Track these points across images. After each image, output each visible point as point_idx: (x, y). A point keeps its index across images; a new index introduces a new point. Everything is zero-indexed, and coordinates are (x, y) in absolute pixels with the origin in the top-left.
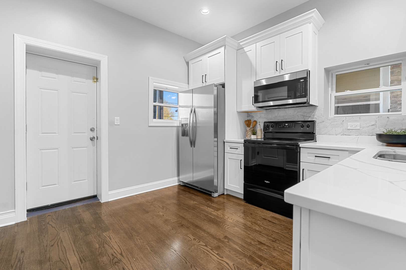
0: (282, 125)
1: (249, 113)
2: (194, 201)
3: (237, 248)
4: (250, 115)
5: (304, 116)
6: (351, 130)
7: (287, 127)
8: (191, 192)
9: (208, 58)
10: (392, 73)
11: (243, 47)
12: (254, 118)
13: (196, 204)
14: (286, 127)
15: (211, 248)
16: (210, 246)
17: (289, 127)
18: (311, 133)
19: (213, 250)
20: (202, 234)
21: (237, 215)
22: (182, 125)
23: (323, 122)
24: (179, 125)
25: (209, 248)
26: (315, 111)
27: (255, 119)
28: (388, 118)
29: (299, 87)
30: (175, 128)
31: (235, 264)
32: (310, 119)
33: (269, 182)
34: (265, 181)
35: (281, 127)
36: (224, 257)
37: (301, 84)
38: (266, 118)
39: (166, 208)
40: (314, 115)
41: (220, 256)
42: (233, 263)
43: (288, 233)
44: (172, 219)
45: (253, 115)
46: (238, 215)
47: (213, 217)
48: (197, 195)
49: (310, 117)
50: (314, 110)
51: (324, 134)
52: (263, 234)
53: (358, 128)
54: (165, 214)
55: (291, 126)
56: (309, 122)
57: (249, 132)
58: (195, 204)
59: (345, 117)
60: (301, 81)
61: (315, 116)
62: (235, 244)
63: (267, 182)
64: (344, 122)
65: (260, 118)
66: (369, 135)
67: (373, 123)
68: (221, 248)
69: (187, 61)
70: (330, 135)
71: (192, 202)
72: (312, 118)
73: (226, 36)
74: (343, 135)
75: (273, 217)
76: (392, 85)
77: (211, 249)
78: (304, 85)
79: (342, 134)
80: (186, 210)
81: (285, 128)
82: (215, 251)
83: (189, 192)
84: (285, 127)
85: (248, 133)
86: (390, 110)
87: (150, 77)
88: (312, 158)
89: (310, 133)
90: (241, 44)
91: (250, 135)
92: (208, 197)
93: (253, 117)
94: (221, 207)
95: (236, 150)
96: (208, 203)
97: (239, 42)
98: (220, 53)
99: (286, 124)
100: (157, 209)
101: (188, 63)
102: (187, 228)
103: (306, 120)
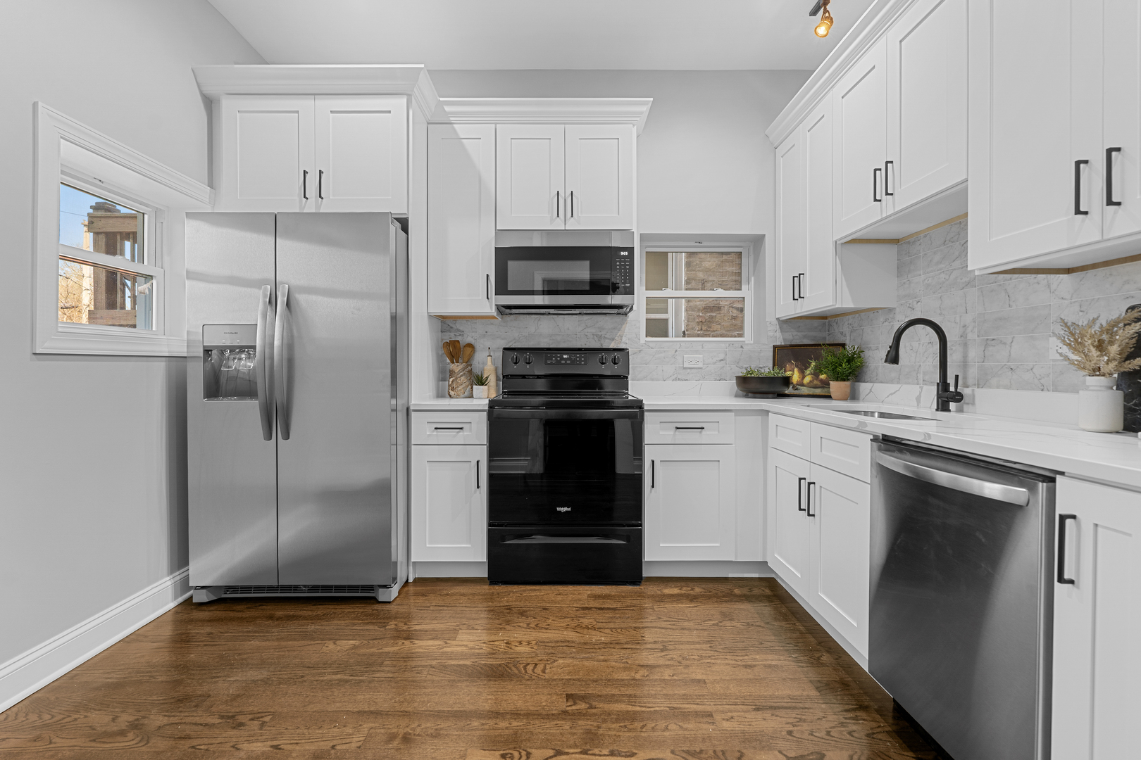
0: (554, 357)
1: (448, 321)
2: (335, 640)
3: (630, 709)
4: (451, 325)
5: (600, 337)
6: (689, 370)
7: (569, 362)
8: (279, 613)
9: (331, 115)
10: (688, 265)
11: (451, 119)
12: (465, 336)
13: (355, 647)
14: (566, 364)
15: (579, 750)
16: (570, 747)
17: (573, 362)
18: (620, 376)
19: (590, 752)
20: (507, 728)
21: (519, 626)
22: (207, 351)
23: (640, 351)
24: (186, 350)
25: (576, 753)
26: (624, 326)
27: (469, 340)
28: (742, 347)
29: (618, 267)
30: (161, 367)
31: (672, 748)
32: (612, 346)
33: (569, 509)
34: (558, 509)
35: (551, 364)
36: (635, 751)
37: (623, 262)
38: (503, 339)
39: (251, 716)
40: (621, 336)
41: (624, 754)
42: (669, 751)
43: (660, 618)
44: (340, 741)
45: (461, 328)
46: (521, 624)
47: (468, 663)
48: (318, 618)
49: (613, 339)
50: (622, 325)
51: (641, 380)
52: (626, 643)
53: (700, 365)
54: (275, 739)
55: (578, 361)
56: (619, 352)
57: (462, 376)
58: (352, 649)
59: (678, 344)
60: (622, 253)
61: (624, 339)
62: (610, 702)
63: (566, 509)
64: (677, 353)
65: (484, 336)
66: (716, 380)
67: (722, 356)
68: (601, 732)
69: (209, 90)
70: (652, 380)
71: (331, 646)
72: (619, 343)
73: (422, 66)
74: (675, 380)
75: (596, 597)
76: (689, 286)
77: (581, 753)
78: (628, 265)
79: (674, 377)
80: (347, 681)
81: (563, 364)
82: (596, 751)
83: (271, 617)
84: (563, 362)
85: (456, 379)
86: (686, 333)
87: (40, 104)
88: (668, 434)
89: (618, 377)
90: (447, 109)
91: (464, 385)
92: (369, 609)
93: (461, 333)
94: (449, 624)
95: (458, 432)
96: (393, 626)
97: (441, 99)
98: (389, 112)
99: (565, 356)
100: (206, 741)
101: (210, 103)
102: (432, 736)
103: (604, 347)
